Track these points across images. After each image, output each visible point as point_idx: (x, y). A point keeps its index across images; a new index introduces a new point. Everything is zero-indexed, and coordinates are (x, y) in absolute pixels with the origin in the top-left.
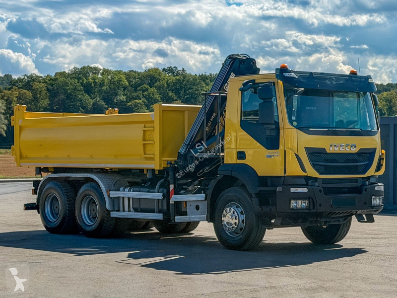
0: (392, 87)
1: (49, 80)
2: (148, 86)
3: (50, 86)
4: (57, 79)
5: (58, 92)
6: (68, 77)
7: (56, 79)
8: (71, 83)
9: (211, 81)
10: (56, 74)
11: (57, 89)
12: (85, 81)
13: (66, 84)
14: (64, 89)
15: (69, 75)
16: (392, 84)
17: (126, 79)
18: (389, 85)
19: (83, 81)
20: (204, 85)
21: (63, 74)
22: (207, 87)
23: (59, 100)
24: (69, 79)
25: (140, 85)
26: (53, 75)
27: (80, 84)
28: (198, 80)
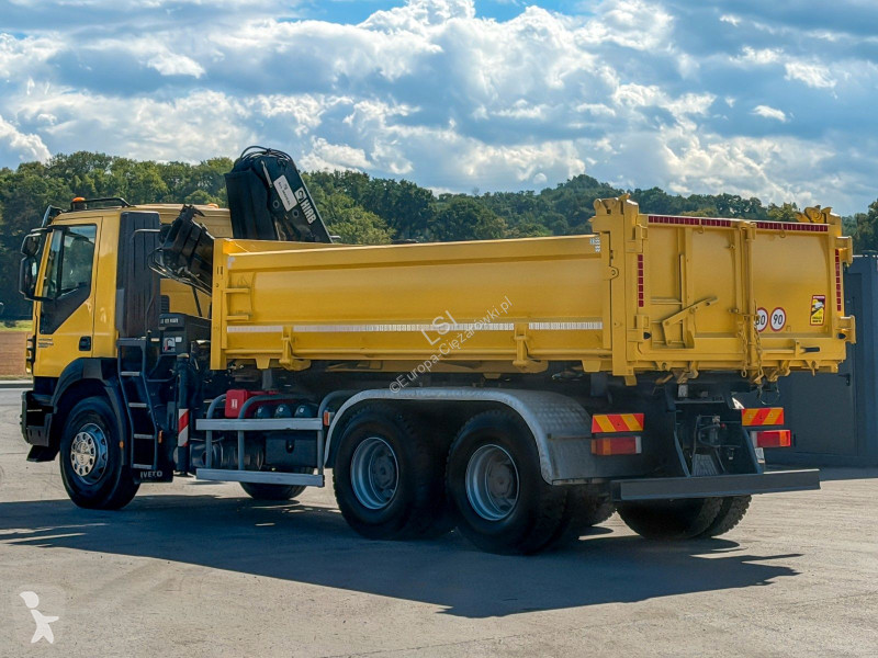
0: (700, 203)
1: (6, 180)
2: (206, 194)
3: (7, 191)
4: (22, 176)
5: (23, 202)
6: (45, 174)
7: (19, 178)
8: (50, 186)
9: (336, 186)
10: (20, 167)
11: (22, 196)
12: (79, 182)
13: (41, 188)
14: (34, 198)
15: (46, 170)
16: (699, 196)
17: (163, 178)
18: (693, 198)
19: (74, 182)
20: (322, 193)
21: (34, 167)
22: (329, 197)
23: (24, 219)
24: (47, 177)
25: (190, 191)
26: (14, 169)
27: (67, 186)
28: (311, 184)
